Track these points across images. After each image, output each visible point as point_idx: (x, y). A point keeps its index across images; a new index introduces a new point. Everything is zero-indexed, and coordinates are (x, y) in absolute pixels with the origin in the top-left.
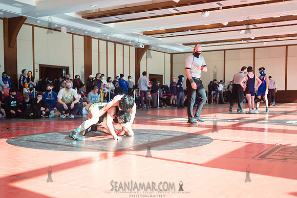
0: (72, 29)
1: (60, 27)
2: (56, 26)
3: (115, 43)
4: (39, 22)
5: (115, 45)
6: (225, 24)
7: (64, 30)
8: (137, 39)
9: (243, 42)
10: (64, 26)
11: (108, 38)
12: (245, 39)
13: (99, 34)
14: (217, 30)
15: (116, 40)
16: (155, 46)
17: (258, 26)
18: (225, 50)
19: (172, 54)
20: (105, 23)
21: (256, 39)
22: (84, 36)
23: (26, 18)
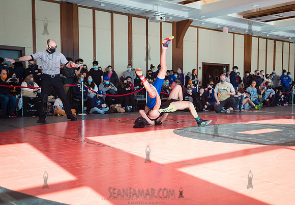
0: (233, 29)
1: (222, 28)
2: (219, 26)
3: (275, 40)
4: (203, 23)
5: (275, 42)
7: (226, 30)
10: (226, 26)
11: (268, 35)
13: (259, 32)
15: (276, 38)
20: (265, 22)
22: (245, 35)
23: (191, 21)
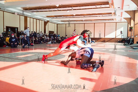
0: (19, 13)
1: (15, 13)
2: (13, 12)
3: (36, 19)
4: (6, 10)
5: (36, 20)
6: (75, 15)
8: (44, 18)
9: (81, 21)
12: (81, 20)
13: (30, 16)
14: (72, 17)
16: (51, 21)
17: (85, 16)
18: (75, 24)
19: (57, 24)
20: (32, 12)
21: (85, 20)
22: (24, 16)
23: (0, 8)
